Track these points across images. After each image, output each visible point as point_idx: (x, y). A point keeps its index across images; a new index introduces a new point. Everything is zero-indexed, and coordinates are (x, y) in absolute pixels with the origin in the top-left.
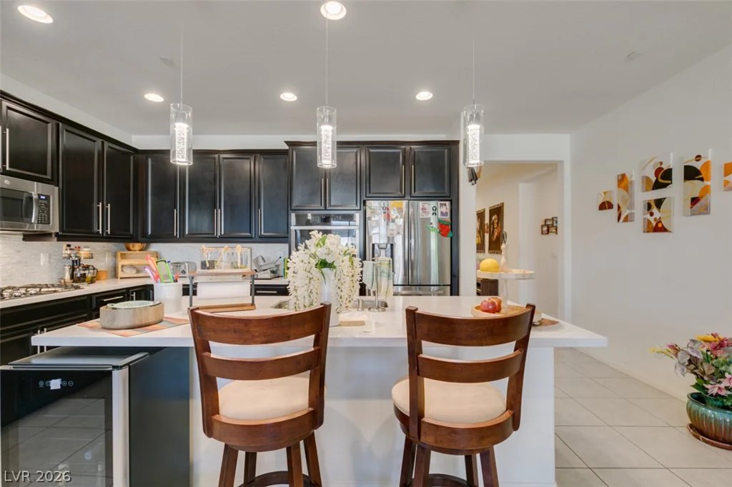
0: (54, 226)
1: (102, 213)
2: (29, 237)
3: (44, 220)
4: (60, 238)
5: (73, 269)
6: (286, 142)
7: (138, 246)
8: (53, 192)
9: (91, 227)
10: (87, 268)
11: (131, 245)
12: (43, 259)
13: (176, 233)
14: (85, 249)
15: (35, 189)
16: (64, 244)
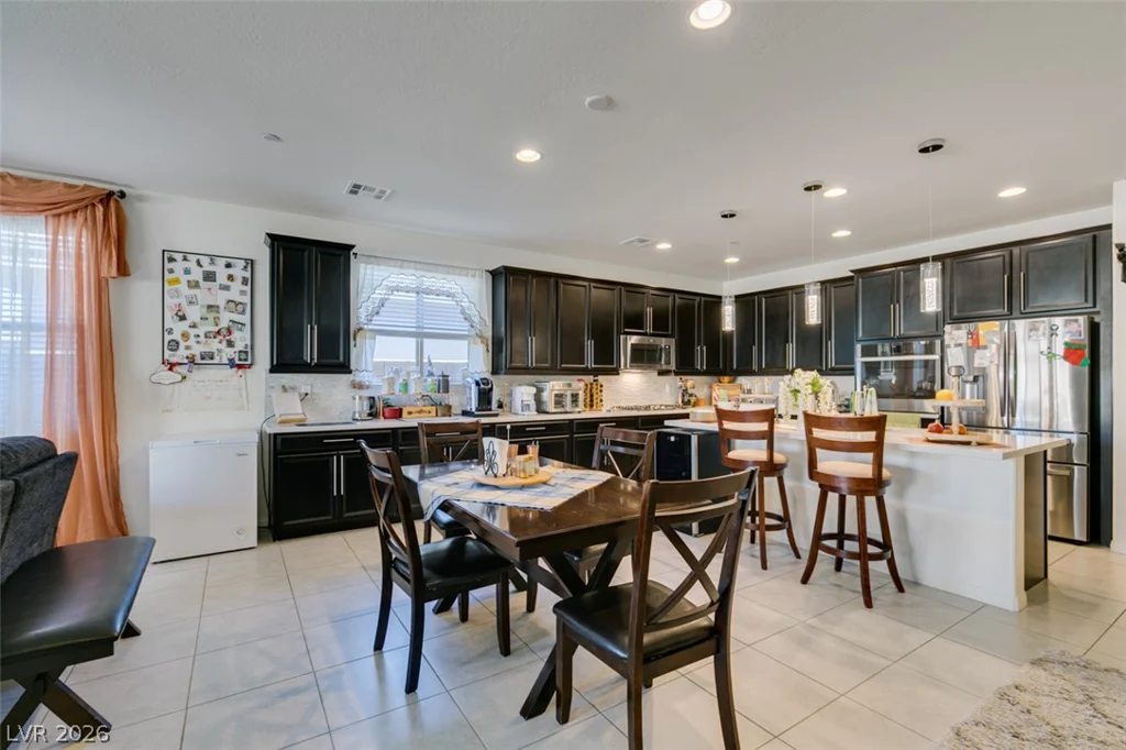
0: (673, 366)
1: (701, 354)
2: (661, 373)
3: (668, 363)
4: (676, 374)
5: (683, 396)
6: (852, 271)
7: (726, 379)
8: (672, 342)
9: (693, 366)
10: (691, 395)
11: (721, 378)
12: (667, 387)
13: (755, 367)
14: (691, 381)
15: (663, 342)
16: (678, 378)
